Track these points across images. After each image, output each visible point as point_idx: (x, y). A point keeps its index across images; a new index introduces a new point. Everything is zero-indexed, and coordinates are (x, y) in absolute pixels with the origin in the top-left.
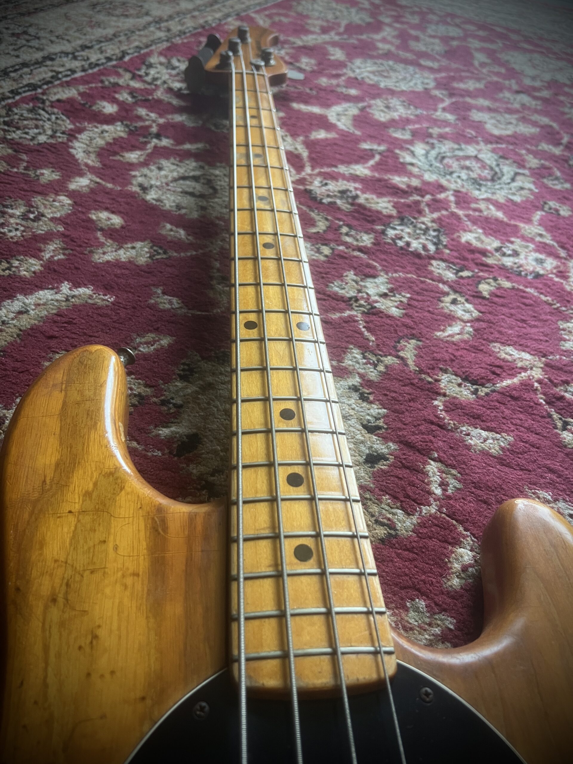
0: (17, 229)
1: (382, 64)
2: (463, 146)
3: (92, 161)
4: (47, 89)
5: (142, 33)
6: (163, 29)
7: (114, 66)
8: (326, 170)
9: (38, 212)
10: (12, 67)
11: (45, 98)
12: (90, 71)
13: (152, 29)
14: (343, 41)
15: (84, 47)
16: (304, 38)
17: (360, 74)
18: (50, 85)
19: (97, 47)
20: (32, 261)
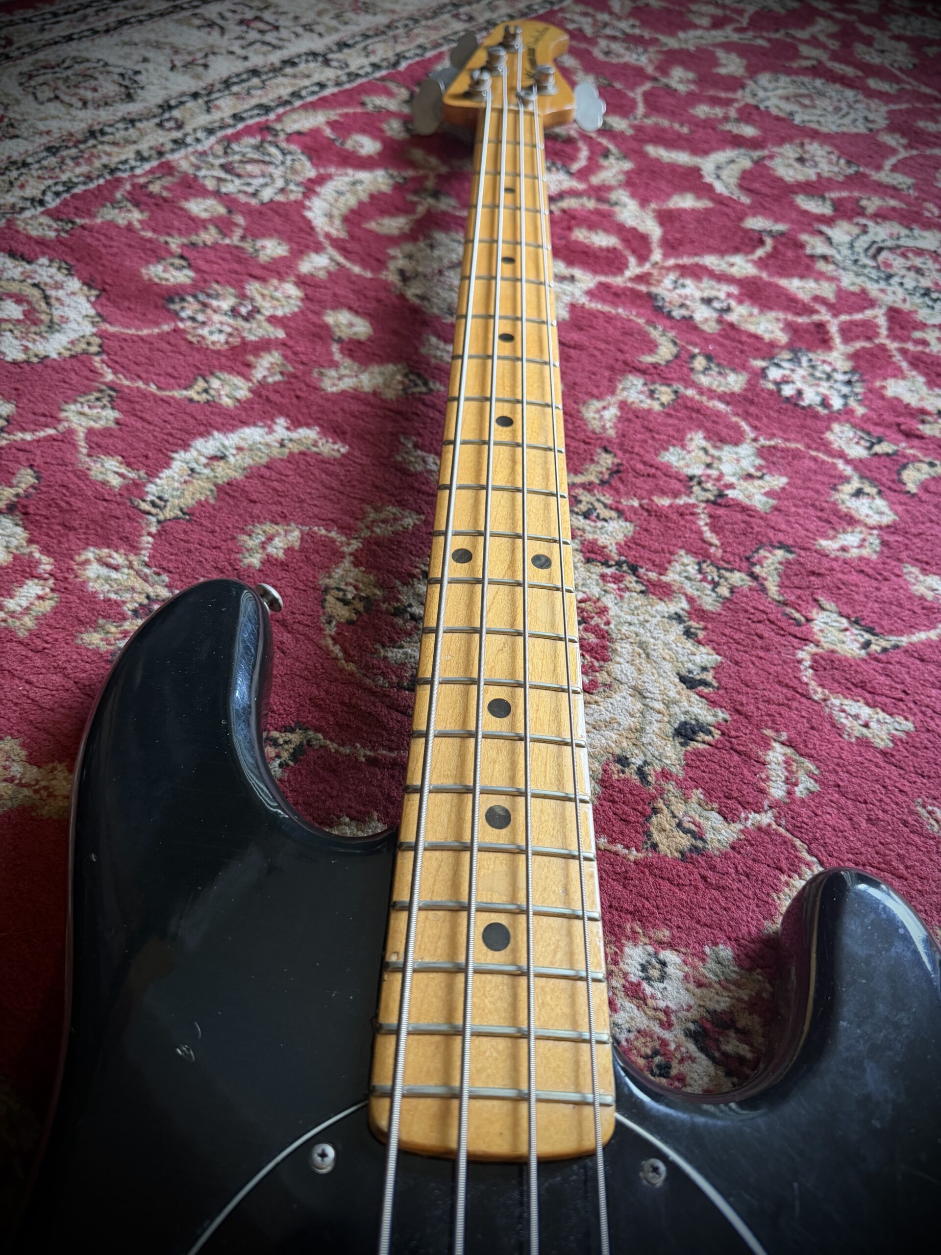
0: (221, 331)
1: (803, 84)
2: (917, 232)
3: (337, 230)
4: (285, 113)
5: (430, 22)
6: (463, 17)
7: (383, 79)
8: (686, 260)
9: (254, 307)
10: (238, 75)
11: (278, 127)
12: (348, 86)
13: (446, 17)
14: (746, 42)
15: (343, 45)
16: (681, 35)
17: (762, 100)
18: (288, 108)
19: (363, 45)
20: (238, 381)
